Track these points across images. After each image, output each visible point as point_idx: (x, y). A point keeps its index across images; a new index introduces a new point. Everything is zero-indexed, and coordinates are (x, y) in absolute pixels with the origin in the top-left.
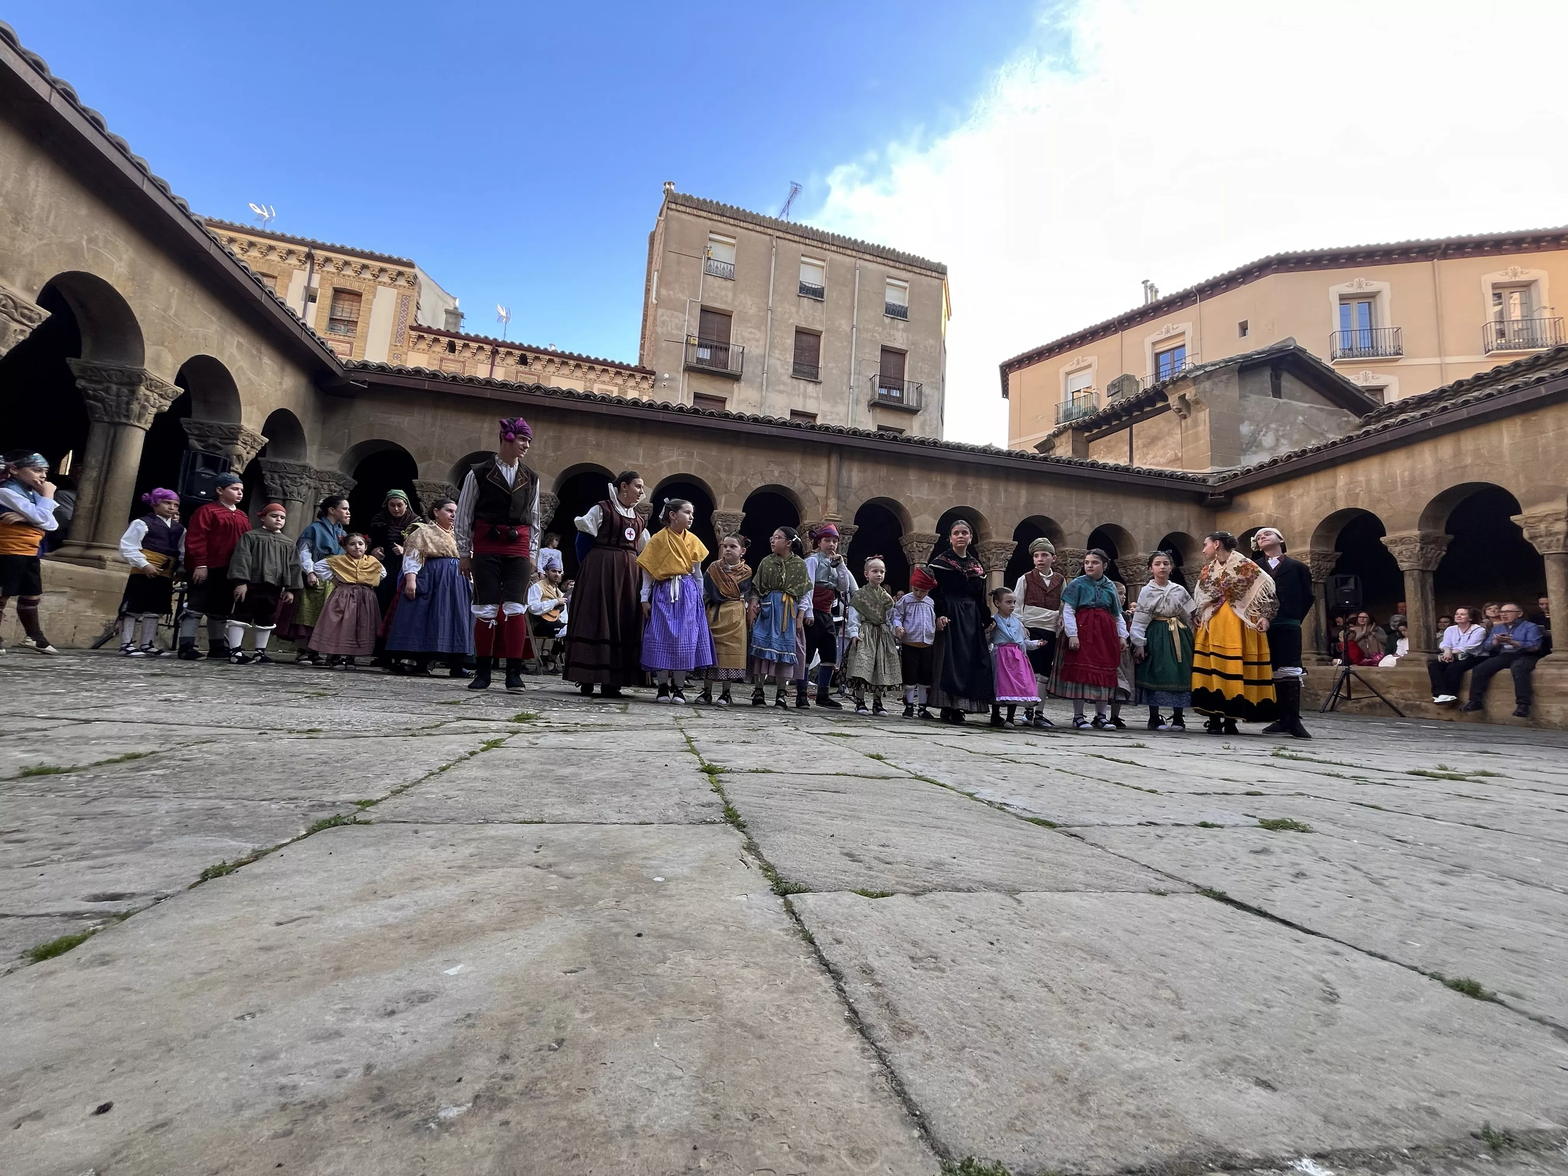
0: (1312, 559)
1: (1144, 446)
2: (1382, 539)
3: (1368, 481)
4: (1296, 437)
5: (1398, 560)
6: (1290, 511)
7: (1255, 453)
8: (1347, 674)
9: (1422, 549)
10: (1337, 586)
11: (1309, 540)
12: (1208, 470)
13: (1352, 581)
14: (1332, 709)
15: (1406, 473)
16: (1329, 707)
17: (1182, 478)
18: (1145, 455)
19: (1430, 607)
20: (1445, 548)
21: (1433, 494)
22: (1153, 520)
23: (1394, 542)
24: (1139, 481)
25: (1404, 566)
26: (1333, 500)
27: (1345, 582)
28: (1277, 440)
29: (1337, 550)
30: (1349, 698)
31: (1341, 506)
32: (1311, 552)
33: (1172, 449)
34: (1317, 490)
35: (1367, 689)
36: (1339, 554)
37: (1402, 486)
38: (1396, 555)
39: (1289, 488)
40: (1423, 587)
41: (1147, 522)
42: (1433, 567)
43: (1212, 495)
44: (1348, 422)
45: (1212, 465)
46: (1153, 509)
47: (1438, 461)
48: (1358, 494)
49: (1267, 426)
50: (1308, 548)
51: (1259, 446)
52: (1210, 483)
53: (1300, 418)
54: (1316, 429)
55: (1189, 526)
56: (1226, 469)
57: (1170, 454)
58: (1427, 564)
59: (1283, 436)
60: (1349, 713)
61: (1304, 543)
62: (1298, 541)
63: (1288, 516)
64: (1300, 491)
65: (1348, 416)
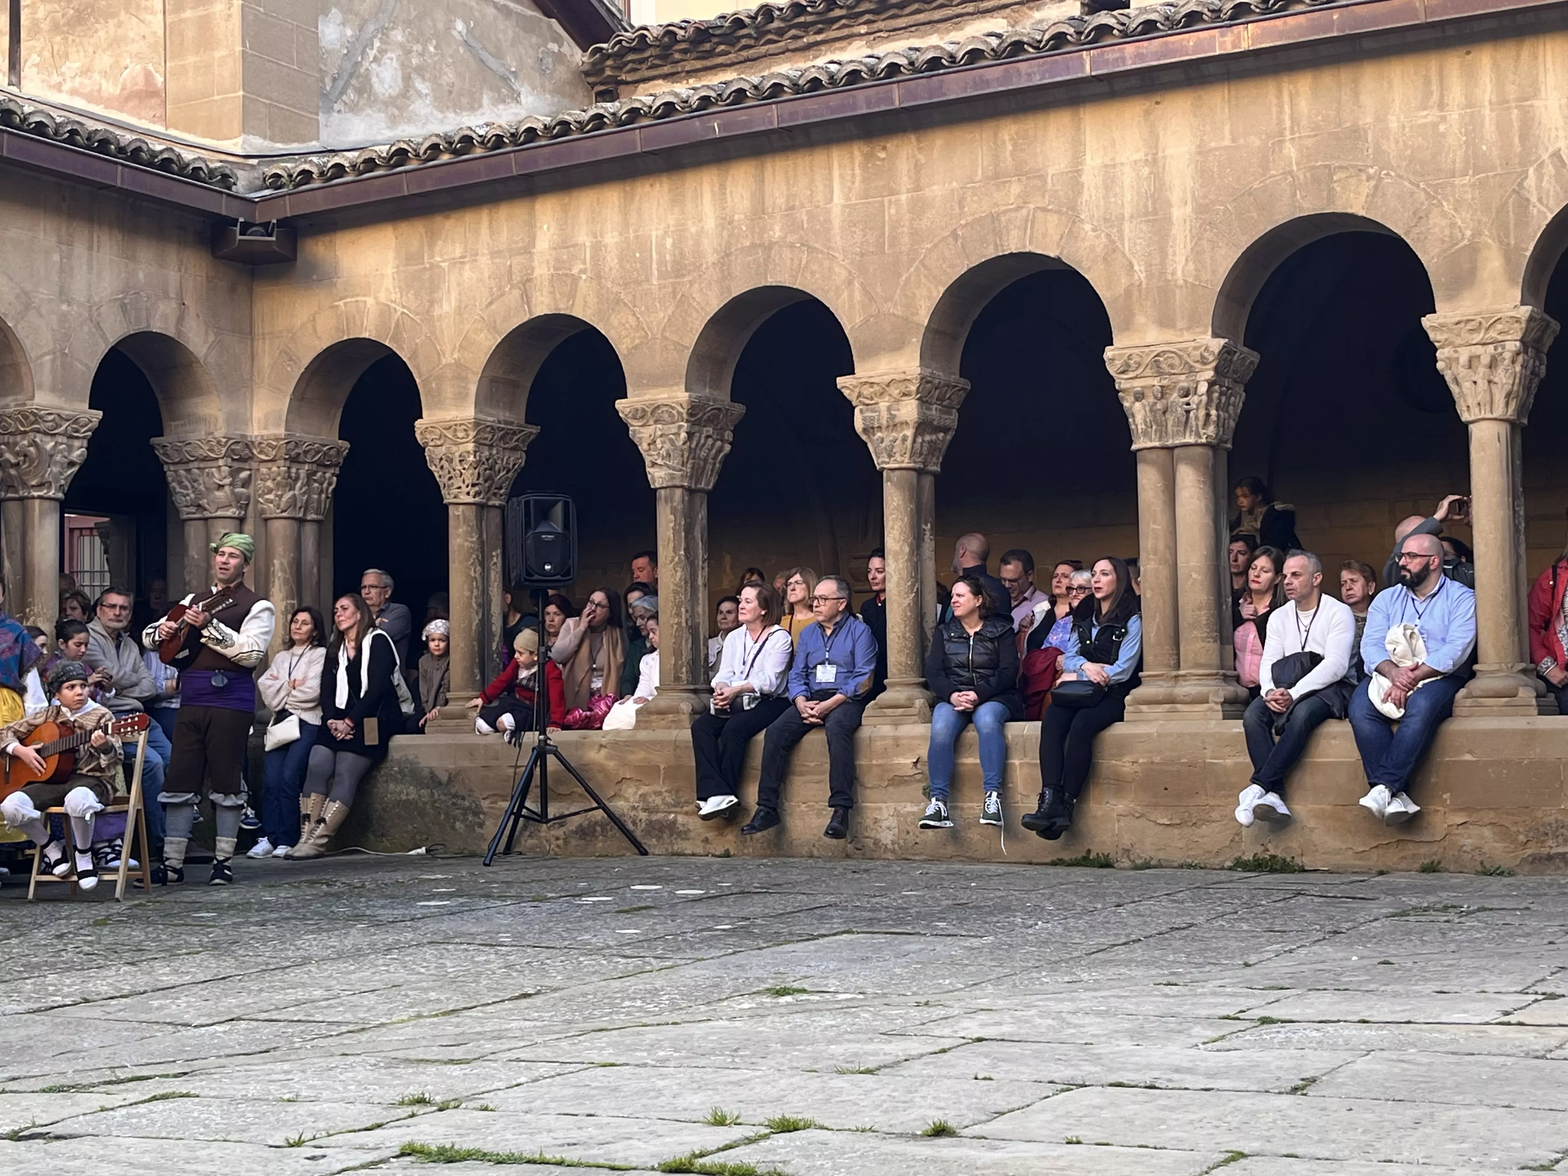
0: (478, 442)
1: (56, 28)
2: (620, 404)
3: (598, 247)
4: (449, 77)
5: (648, 460)
6: (432, 303)
7: (354, 108)
8: (541, 753)
9: (690, 435)
10: (528, 524)
11: (473, 388)
12: (236, 145)
13: (559, 509)
14: (508, 850)
15: (669, 242)
16: (501, 847)
17: (166, 165)
18: (58, 58)
19: (700, 582)
20: (729, 435)
21: (715, 304)
22: (79, 288)
23: (641, 414)
24: (42, 157)
25: (657, 476)
26: (526, 284)
27: (544, 513)
28: (407, 79)
29: (529, 421)
30: (542, 817)
31: (543, 306)
32: (477, 423)
33: (138, 57)
34: (495, 254)
35: (581, 790)
36: (535, 430)
37: (661, 276)
38: (643, 447)
39: (433, 236)
40: (689, 530)
41: (64, 295)
42: (708, 483)
43: (246, 228)
44: (559, 57)
45: (246, 129)
46: (80, 249)
47: (726, 222)
48: (575, 280)
49: (384, 32)
50: (469, 412)
51: (365, 89)
52: (240, 188)
53: (460, 26)
54: (492, 63)
55: (180, 320)
56: (280, 147)
57: (133, 72)
58: (697, 474)
59: (420, 70)
60: (542, 856)
61: (460, 398)
62: (449, 390)
63: (428, 317)
64: (458, 251)
65: (558, 40)
